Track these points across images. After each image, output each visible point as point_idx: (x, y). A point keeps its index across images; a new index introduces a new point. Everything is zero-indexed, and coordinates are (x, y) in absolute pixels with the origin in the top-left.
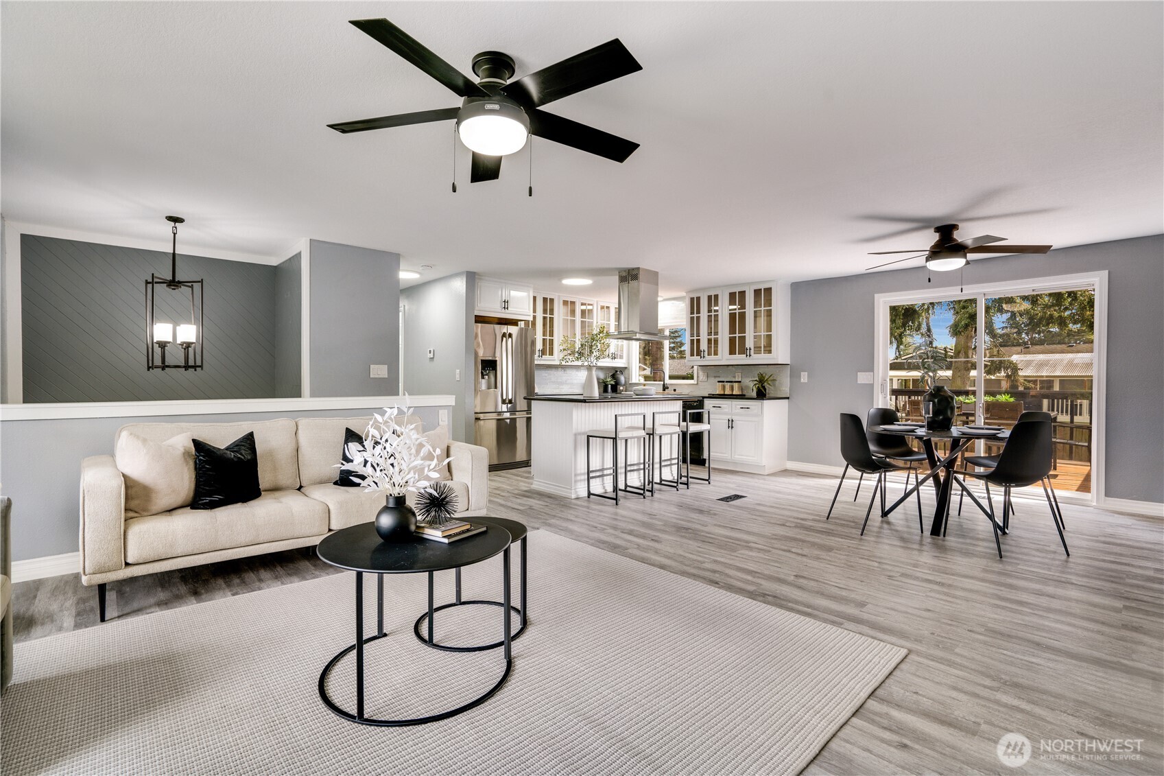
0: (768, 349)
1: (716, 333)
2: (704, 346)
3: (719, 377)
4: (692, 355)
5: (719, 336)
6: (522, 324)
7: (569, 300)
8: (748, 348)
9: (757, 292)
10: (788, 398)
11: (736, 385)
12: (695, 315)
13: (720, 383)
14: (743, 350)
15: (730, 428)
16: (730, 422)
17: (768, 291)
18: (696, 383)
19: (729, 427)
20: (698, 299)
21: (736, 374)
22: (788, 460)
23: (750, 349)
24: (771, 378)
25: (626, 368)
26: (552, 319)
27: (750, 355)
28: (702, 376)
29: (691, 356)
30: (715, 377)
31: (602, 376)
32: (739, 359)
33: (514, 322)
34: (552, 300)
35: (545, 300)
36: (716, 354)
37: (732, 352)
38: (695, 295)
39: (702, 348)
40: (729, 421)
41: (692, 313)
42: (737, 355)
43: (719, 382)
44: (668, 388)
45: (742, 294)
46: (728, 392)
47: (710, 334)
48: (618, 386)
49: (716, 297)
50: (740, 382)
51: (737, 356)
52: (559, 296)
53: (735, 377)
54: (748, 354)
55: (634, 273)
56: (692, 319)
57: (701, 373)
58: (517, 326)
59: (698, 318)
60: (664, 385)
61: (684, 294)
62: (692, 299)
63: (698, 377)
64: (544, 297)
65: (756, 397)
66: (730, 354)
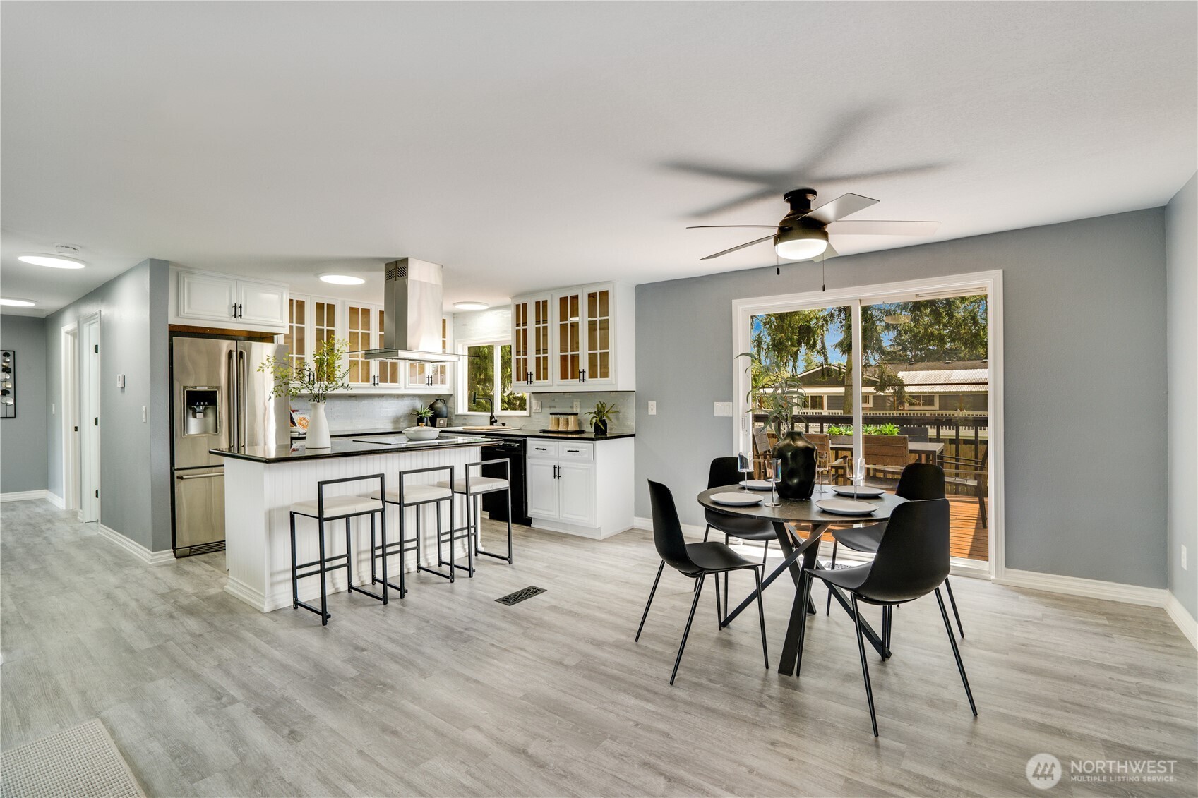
0: (605, 373)
1: (545, 351)
2: (531, 367)
3: (554, 407)
4: (518, 379)
5: (549, 355)
6: (280, 340)
7: (360, 307)
8: (582, 371)
9: (592, 296)
10: (634, 435)
11: (571, 418)
13: (554, 416)
14: (576, 374)
15: (557, 477)
16: (557, 470)
17: (604, 294)
18: (528, 415)
19: (555, 476)
20: (525, 305)
21: (575, 403)
22: (636, 516)
23: (584, 372)
24: (614, 409)
25: (451, 395)
26: (331, 333)
27: (584, 380)
28: (536, 407)
30: (550, 407)
31: (418, 404)
32: (572, 385)
33: (267, 337)
34: (331, 307)
35: (320, 306)
36: (546, 378)
37: (564, 376)
38: (521, 302)
39: (529, 370)
40: (555, 468)
41: (518, 325)
42: (569, 379)
43: (551, 414)
44: (496, 421)
45: (575, 298)
46: (562, 428)
47: (538, 351)
48: (438, 419)
49: (545, 302)
50: (576, 414)
51: (570, 381)
52: (343, 302)
53: (572, 407)
54: (581, 378)
55: (401, 266)
56: (518, 331)
57: (534, 402)
58: (273, 342)
59: (525, 331)
60: (492, 417)
61: (508, 301)
62: (518, 306)
63: (531, 407)
64: (317, 303)
65: (593, 437)
66: (561, 379)
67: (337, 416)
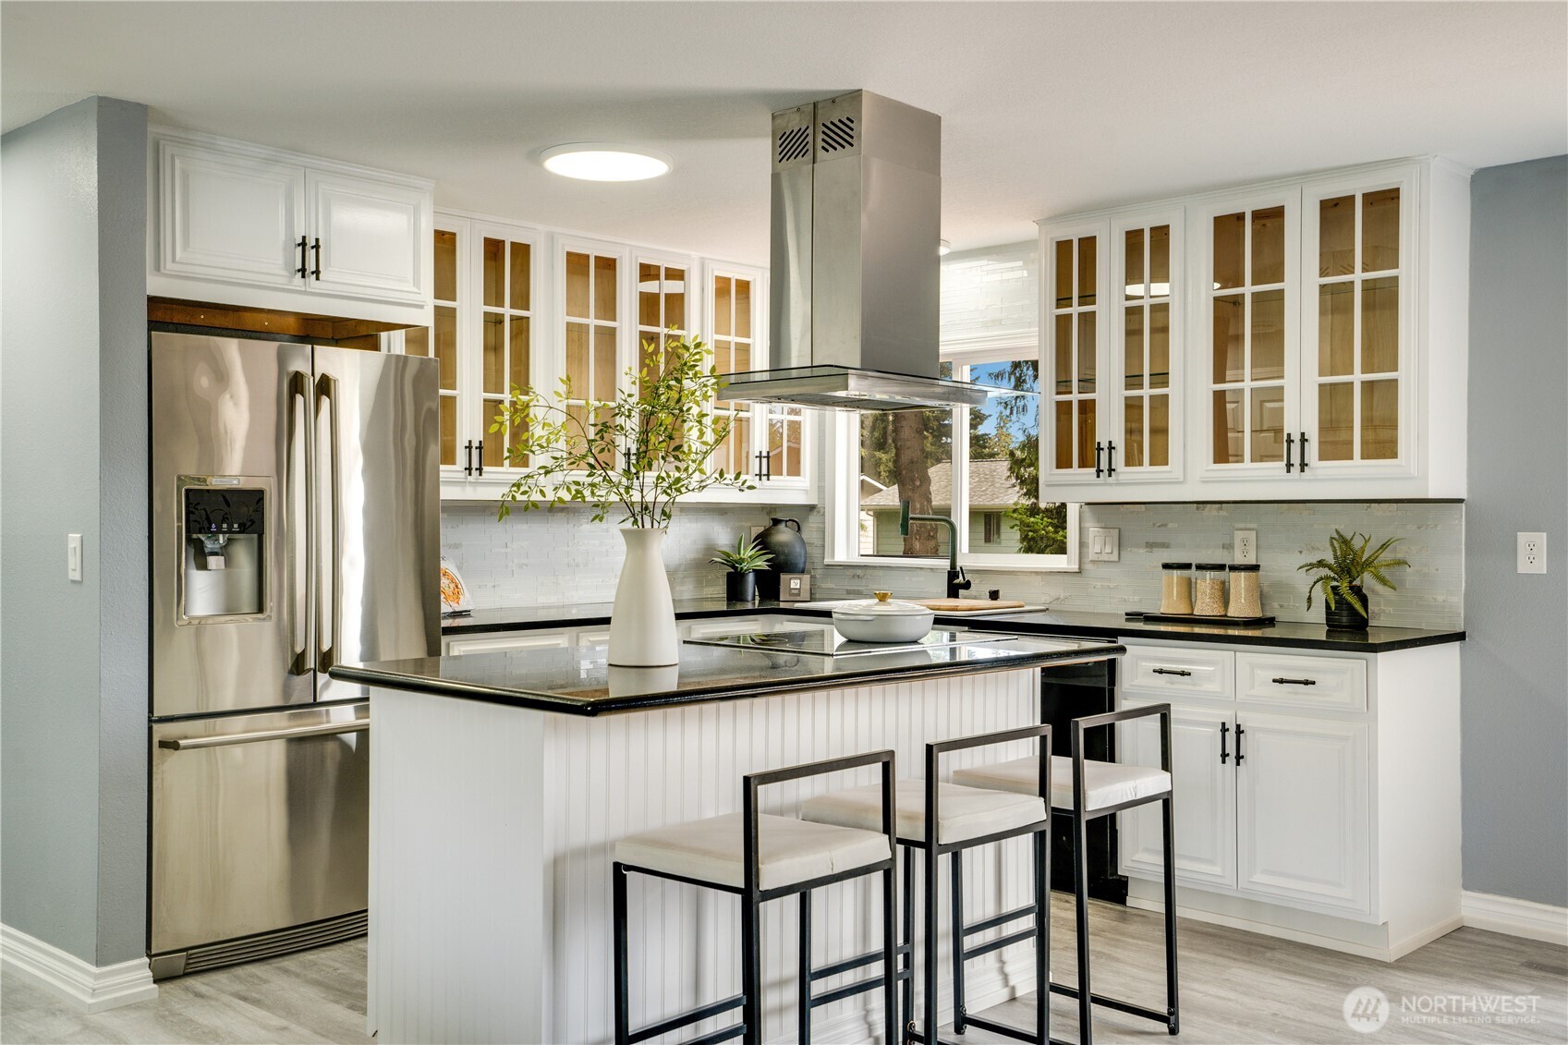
0: (1382, 444)
1: (1161, 378)
2: (1110, 427)
3: (1165, 545)
4: (1063, 461)
5: (1173, 390)
6: (395, 343)
7: (593, 250)
8: (1296, 437)
9: (1334, 212)
10: (1460, 637)
11: (1239, 582)
12: (1075, 310)
13: (1176, 573)
14: (1273, 447)
15: (1231, 760)
16: (1231, 737)
17: (1384, 204)
18: (1075, 567)
19: (1224, 756)
20: (1088, 245)
21: (1239, 535)
22: (1466, 887)
23: (1303, 440)
24: (1386, 556)
25: (812, 508)
26: (521, 326)
27: (1303, 465)
28: (1099, 543)
29: (1059, 466)
30: (1151, 546)
31: (722, 536)
32: (1257, 480)
33: (360, 335)
34: (522, 251)
35: (493, 249)
36: (1160, 457)
37: (1223, 451)
38: (1074, 232)
39: (1102, 437)
40: (1224, 730)
41: (1063, 300)
42: (1247, 463)
43: (1166, 566)
44: (967, 585)
45: (1270, 219)
46: (1206, 606)
47: (1133, 380)
48: (783, 577)
49: (1161, 234)
50: (1255, 568)
51: (1248, 467)
52: (551, 238)
53: (1229, 547)
54: (1296, 459)
55: (836, 115)
56: (1063, 324)
57: (1093, 531)
58: (376, 347)
59: (1088, 321)
60: (953, 574)
61: (1028, 229)
62: (1063, 248)
63: (1082, 545)
64: (485, 239)
65: (1324, 638)
66: (1216, 461)
67: (521, 566)
